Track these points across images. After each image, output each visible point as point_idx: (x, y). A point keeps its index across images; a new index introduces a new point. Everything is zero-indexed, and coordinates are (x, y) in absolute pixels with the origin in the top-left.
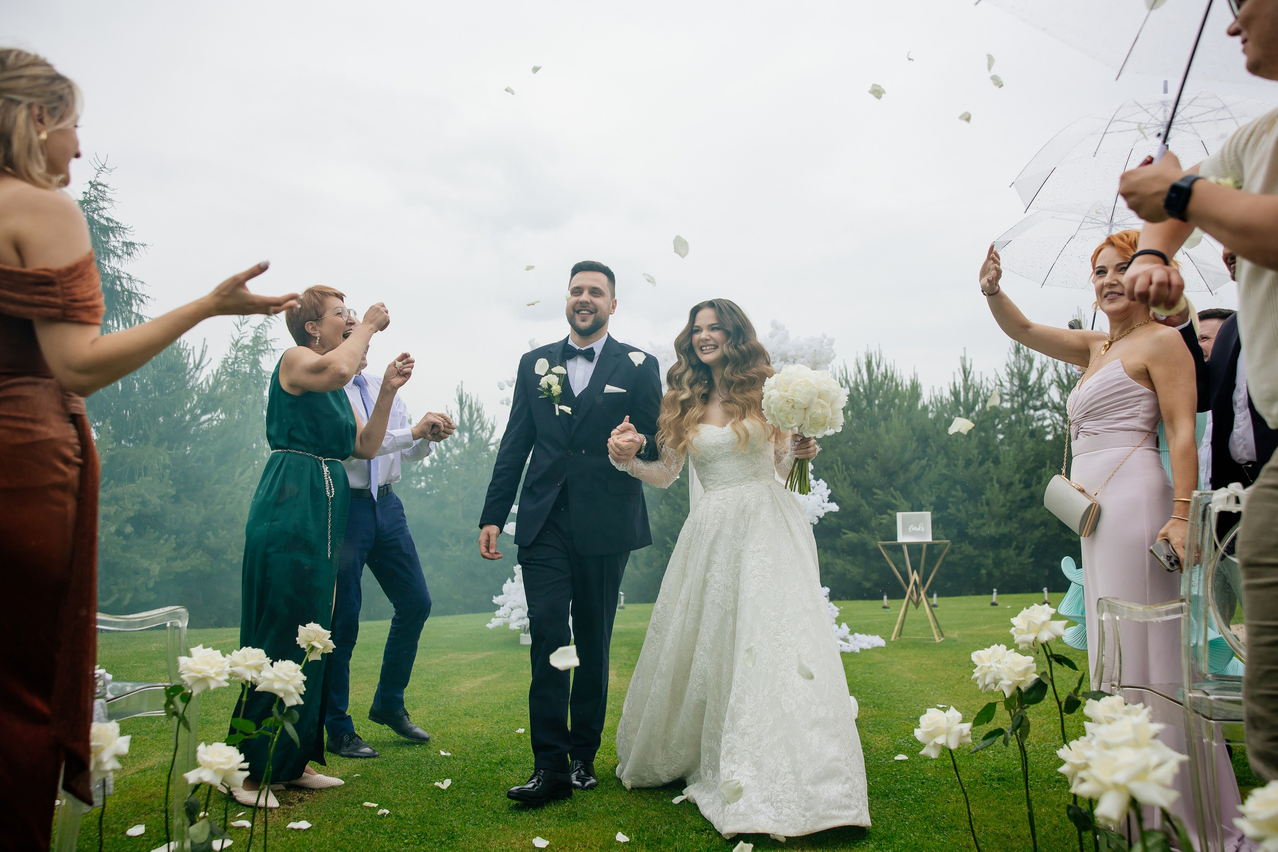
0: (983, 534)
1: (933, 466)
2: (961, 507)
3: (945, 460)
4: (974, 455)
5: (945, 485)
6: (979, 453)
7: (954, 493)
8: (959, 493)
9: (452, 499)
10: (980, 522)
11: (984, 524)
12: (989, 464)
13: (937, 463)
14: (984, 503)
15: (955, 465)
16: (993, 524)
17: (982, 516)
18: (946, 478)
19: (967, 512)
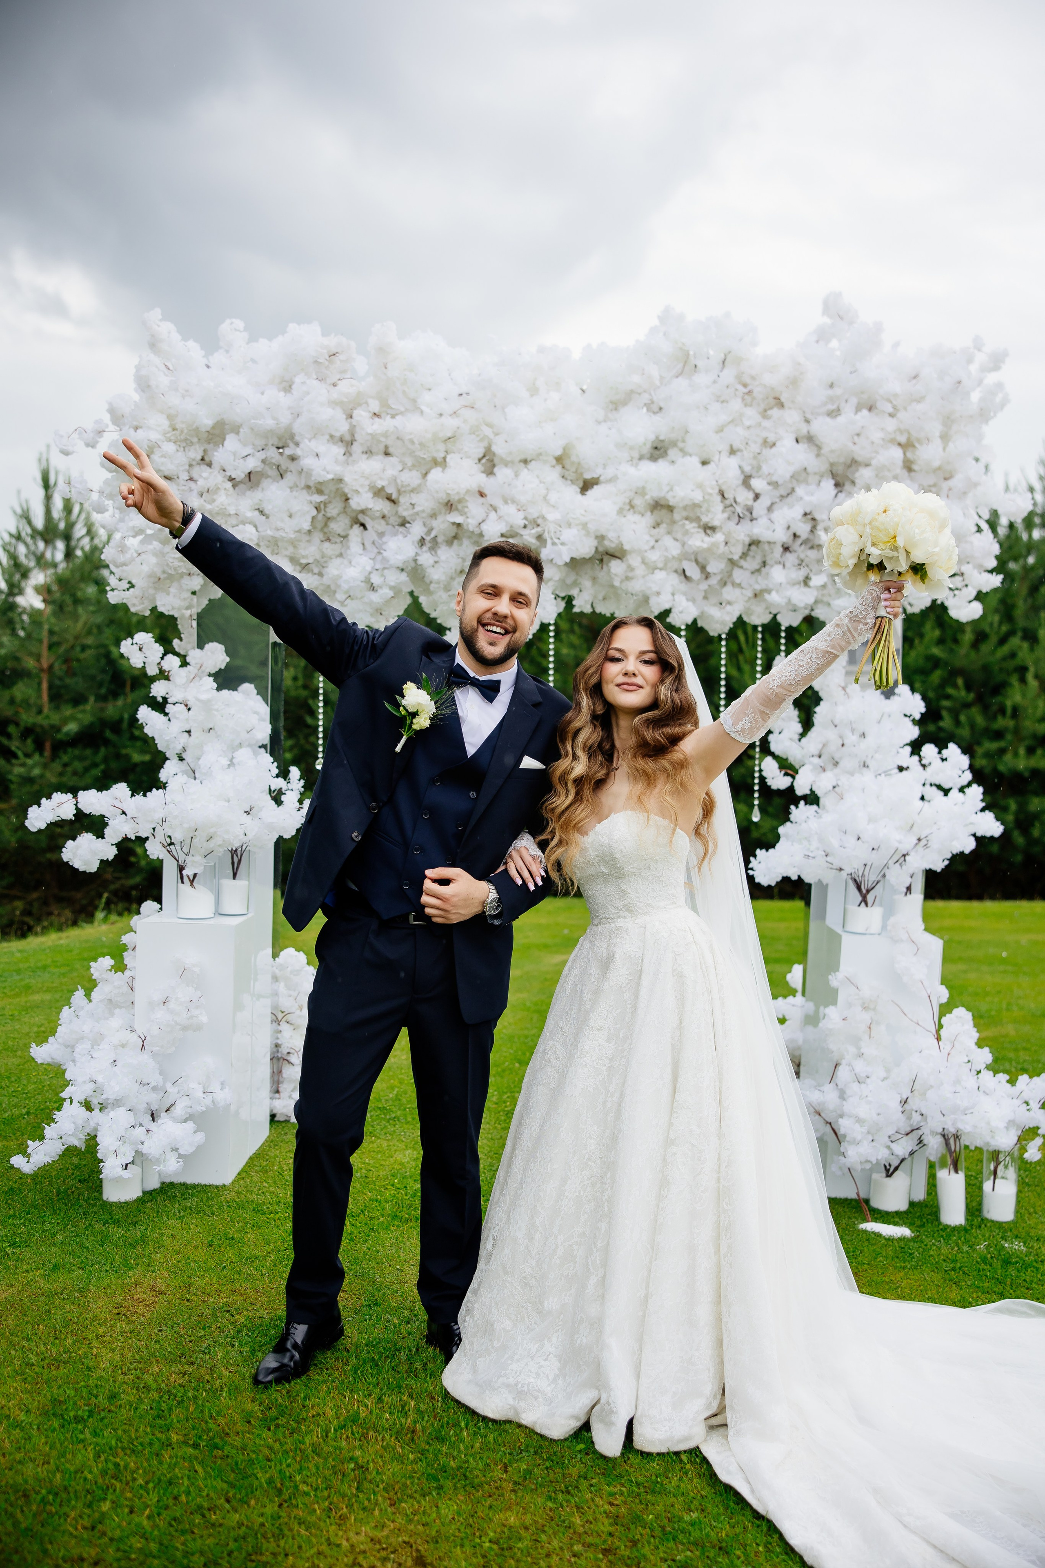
0: (1001, 768)
1: (917, 641)
2: (963, 718)
3: (937, 633)
4: (991, 624)
5: (936, 676)
6: (1001, 623)
7: (950, 691)
8: (960, 692)
9: (30, 663)
10: (994, 746)
11: (1002, 751)
12: (1015, 641)
13: (921, 636)
14: (1009, 711)
15: (956, 641)
16: (1022, 751)
17: (998, 735)
18: (935, 663)
19: (972, 726)
